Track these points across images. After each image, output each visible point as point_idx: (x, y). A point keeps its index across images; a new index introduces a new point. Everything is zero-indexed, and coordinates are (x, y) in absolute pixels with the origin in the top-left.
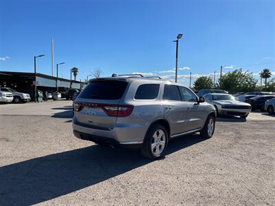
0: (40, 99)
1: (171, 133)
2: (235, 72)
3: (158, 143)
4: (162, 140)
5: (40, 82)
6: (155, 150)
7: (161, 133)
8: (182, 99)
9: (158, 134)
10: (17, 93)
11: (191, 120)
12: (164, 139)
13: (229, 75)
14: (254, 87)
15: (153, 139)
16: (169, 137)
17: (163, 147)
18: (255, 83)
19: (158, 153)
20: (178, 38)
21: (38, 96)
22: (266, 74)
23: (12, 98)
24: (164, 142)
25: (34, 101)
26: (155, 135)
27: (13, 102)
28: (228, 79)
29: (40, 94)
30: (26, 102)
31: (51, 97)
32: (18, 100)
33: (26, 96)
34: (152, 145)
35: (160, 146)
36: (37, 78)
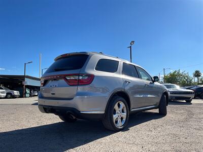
0: (27, 95)
1: (132, 107)
2: (175, 72)
3: (120, 115)
4: (123, 112)
5: (28, 82)
6: (116, 122)
7: (122, 104)
8: (139, 76)
9: (119, 105)
10: (9, 91)
11: (149, 96)
12: (125, 111)
13: (171, 75)
14: (191, 83)
15: (115, 111)
16: (130, 110)
17: (124, 119)
18: (191, 80)
19: (120, 125)
20: (131, 44)
21: (26, 93)
22: (197, 74)
23: (5, 95)
24: (125, 114)
25: (23, 97)
26: (116, 107)
27: (6, 97)
28: (170, 78)
29: (28, 91)
30: (16, 98)
31: (37, 94)
32: (9, 96)
33: (16, 93)
34: (114, 116)
35: (122, 119)
36: (26, 79)
